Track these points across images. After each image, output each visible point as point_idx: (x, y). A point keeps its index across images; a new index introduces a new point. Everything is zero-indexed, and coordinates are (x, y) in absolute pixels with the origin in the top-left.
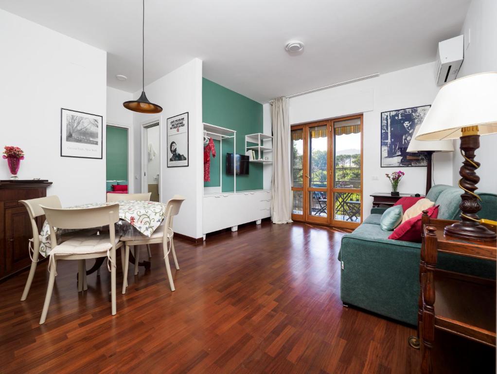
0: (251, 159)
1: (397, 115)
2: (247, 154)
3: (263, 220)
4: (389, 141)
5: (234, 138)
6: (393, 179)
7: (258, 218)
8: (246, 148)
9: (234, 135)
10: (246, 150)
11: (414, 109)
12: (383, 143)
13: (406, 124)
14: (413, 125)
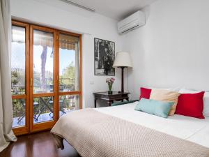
1: (102, 43)
4: (98, 58)
11: (109, 42)
12: (96, 59)
13: (106, 50)
14: (108, 52)
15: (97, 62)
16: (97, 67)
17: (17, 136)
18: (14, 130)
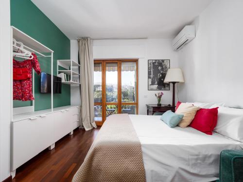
0: (63, 81)
1: (155, 63)
2: (58, 76)
3: (75, 131)
4: (152, 76)
5: (51, 57)
6: (158, 97)
7: (70, 130)
8: (58, 70)
9: (51, 55)
10: (58, 73)
11: (163, 61)
12: (149, 77)
13: (160, 68)
14: (162, 69)
15: (150, 80)
16: (150, 83)
17: (97, 126)
18: (96, 122)
